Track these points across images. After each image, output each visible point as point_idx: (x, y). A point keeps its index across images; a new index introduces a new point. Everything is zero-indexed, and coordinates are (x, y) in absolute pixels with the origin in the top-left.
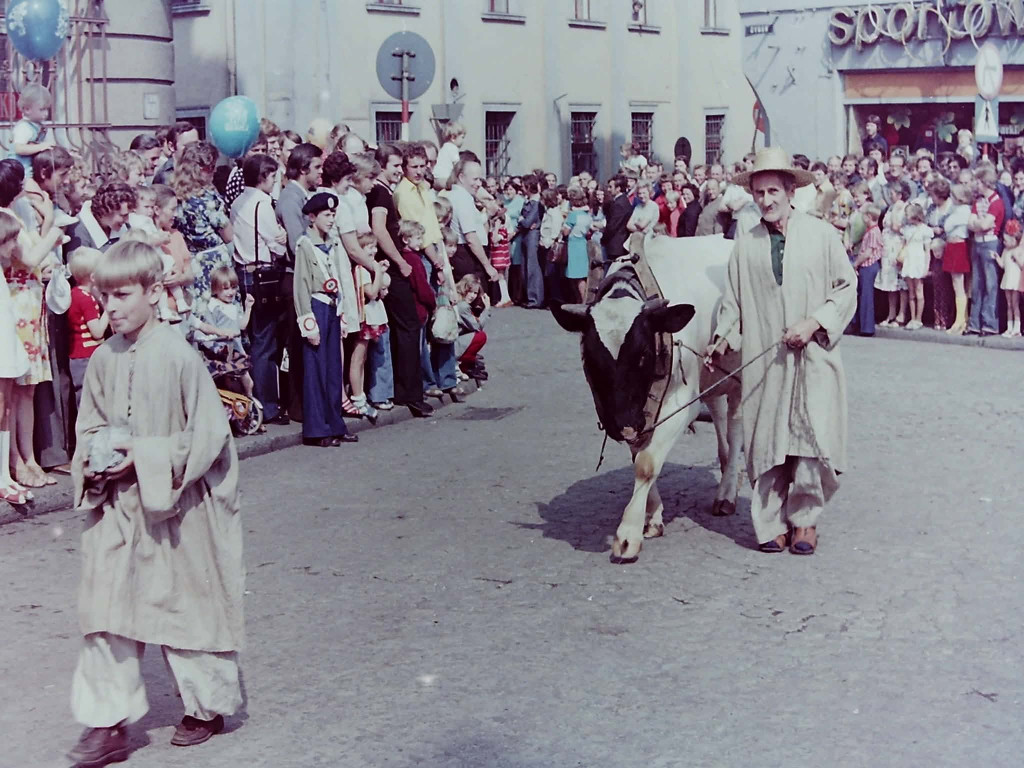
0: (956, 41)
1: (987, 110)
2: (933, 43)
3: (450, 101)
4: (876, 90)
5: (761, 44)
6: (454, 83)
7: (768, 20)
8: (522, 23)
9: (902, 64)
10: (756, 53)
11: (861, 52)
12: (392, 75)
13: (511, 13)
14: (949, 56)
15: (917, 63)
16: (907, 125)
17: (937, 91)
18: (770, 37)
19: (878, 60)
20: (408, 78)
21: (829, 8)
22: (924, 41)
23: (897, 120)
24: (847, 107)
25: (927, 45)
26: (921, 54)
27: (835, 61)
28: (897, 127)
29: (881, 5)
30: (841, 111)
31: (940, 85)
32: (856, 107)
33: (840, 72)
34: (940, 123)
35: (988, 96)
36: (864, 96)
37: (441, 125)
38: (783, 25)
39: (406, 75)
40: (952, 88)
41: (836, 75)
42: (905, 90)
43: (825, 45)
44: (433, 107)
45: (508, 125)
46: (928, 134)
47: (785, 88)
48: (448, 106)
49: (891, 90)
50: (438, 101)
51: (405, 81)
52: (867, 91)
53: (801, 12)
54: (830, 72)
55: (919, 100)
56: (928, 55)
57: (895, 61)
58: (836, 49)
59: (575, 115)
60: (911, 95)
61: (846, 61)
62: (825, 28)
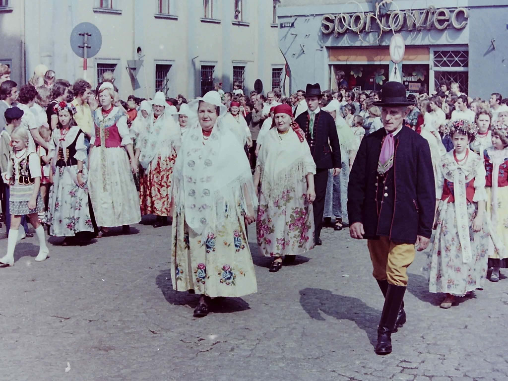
0: (385, 33)
1: (396, 68)
2: (374, 33)
3: (137, 58)
4: (345, 57)
5: (287, 33)
6: (139, 50)
7: (291, 20)
8: (176, 19)
9: (358, 44)
10: (285, 37)
11: (338, 37)
12: (79, 45)
13: (170, 14)
14: (382, 40)
15: (365, 44)
16: (360, 76)
17: (375, 59)
18: (292, 29)
19: (346, 42)
20: (86, 47)
21: (322, 15)
22: (369, 32)
23: (355, 73)
24: (330, 65)
25: (370, 34)
26: (367, 39)
27: (324, 42)
28: (356, 77)
29: (348, 13)
30: (327, 67)
31: (377, 55)
32: (334, 65)
33: (327, 47)
34: (377, 75)
35: (397, 61)
36: (339, 60)
37: (132, 71)
38: (299, 22)
39: (86, 45)
40: (382, 57)
41: (325, 49)
42: (359, 57)
43: (319, 34)
44: (128, 62)
45: (168, 71)
46: (371, 80)
47: (299, 55)
48: (135, 61)
49: (353, 57)
50: (130, 58)
51: (85, 48)
52: (341, 58)
53: (308, 16)
54: (322, 48)
55: (366, 63)
56: (371, 40)
57: (354, 42)
58: (325, 36)
59: (203, 67)
60: (362, 60)
61: (329, 42)
62: (320, 25)
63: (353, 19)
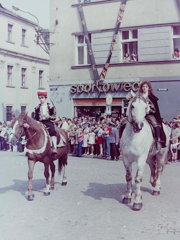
0: (101, 93)
2: (96, 93)
4: (82, 103)
5: (54, 93)
7: (56, 87)
9: (88, 97)
10: (53, 94)
11: (78, 95)
14: (99, 96)
15: (91, 97)
16: (89, 111)
17: (96, 104)
18: (56, 91)
19: (82, 96)
21: (71, 85)
22: (93, 93)
23: (86, 110)
24: (75, 107)
25: (94, 93)
26: (92, 95)
27: (72, 97)
28: (86, 111)
29: (83, 84)
30: (73, 107)
31: (97, 102)
32: (77, 107)
33: (73, 99)
34: (97, 111)
35: (109, 105)
36: (79, 104)
38: (60, 88)
40: (100, 103)
41: (72, 100)
42: (88, 103)
43: (70, 93)
46: (94, 113)
47: (60, 102)
49: (85, 103)
53: (64, 85)
54: (71, 99)
55: (92, 105)
56: (94, 96)
57: (86, 97)
58: (72, 94)
59: (7, 107)
60: (90, 104)
61: (74, 97)
62: (70, 89)
63: (85, 87)
